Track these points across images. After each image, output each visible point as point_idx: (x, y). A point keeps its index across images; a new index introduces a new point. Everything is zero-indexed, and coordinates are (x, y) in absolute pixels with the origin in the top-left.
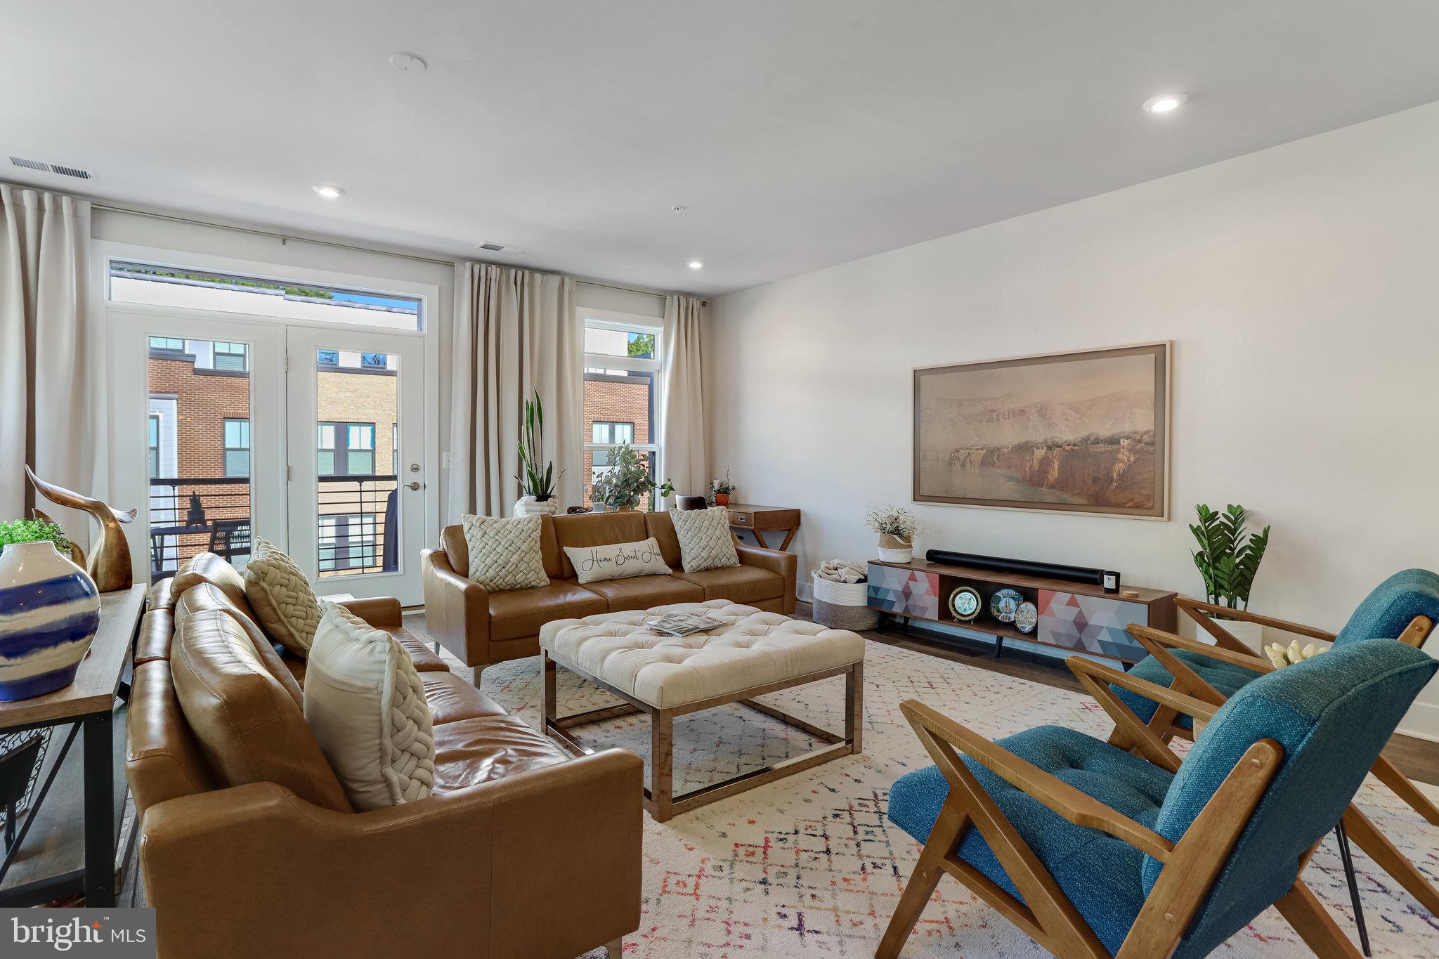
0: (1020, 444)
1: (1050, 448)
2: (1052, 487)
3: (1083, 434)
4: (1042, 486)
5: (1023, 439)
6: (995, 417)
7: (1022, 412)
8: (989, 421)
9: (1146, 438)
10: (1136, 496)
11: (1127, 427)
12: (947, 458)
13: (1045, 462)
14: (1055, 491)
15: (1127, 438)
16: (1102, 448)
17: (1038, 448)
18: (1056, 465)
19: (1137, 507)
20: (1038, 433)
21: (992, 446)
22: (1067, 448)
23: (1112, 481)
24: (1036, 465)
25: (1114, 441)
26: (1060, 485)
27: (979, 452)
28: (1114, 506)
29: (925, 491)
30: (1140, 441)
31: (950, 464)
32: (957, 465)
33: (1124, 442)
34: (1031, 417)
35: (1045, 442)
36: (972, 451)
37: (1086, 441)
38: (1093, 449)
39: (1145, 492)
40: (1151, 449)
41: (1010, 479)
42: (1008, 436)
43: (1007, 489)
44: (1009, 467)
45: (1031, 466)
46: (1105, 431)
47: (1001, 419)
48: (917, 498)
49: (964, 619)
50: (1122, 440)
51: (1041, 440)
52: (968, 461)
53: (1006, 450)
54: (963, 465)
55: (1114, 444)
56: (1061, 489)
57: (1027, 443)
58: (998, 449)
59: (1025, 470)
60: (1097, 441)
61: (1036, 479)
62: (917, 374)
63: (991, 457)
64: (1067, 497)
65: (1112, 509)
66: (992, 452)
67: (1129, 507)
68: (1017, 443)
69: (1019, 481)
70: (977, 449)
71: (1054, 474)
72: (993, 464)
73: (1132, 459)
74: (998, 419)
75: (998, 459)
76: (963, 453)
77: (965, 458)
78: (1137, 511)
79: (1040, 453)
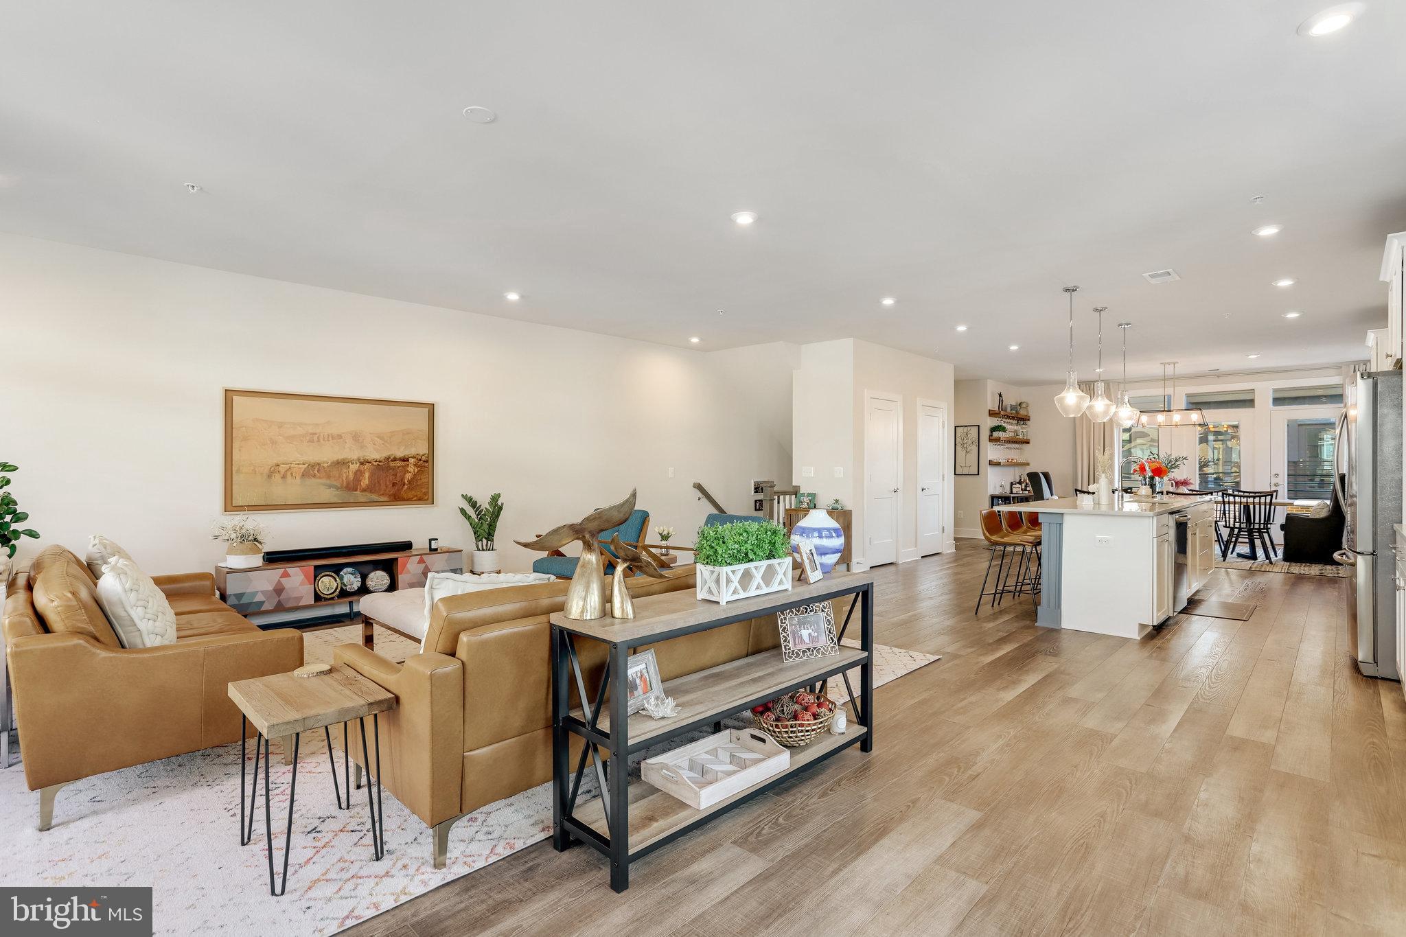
0: (338, 460)
1: (362, 463)
2: (364, 490)
3: (385, 454)
4: (356, 490)
5: (340, 457)
6: (315, 438)
7: (340, 437)
8: (311, 441)
9: (424, 458)
10: (419, 493)
11: (412, 451)
12: (266, 471)
13: (359, 473)
14: (366, 493)
15: (413, 458)
16: (398, 463)
17: (352, 463)
18: (367, 475)
19: (419, 500)
20: (352, 453)
21: (314, 462)
22: (375, 463)
23: (404, 485)
24: (351, 476)
25: (405, 460)
26: (370, 489)
27: (300, 466)
28: (405, 500)
29: (238, 501)
30: (420, 460)
31: (269, 476)
32: (277, 478)
33: (412, 460)
34: (347, 441)
35: (359, 459)
36: (292, 466)
37: (388, 459)
38: (392, 464)
39: (423, 491)
40: (426, 464)
41: (330, 486)
42: (327, 454)
43: (328, 495)
44: (329, 477)
45: (347, 477)
46: (400, 453)
47: (322, 441)
48: (229, 508)
49: (328, 597)
50: (410, 459)
51: (355, 458)
52: (289, 473)
53: (325, 465)
54: (284, 477)
55: (404, 461)
56: (371, 492)
57: (344, 459)
58: (319, 464)
59: (343, 480)
60: (395, 460)
61: (352, 486)
62: (229, 394)
63: (312, 470)
64: (375, 497)
65: (402, 503)
66: (313, 466)
67: (415, 500)
68: (335, 459)
69: (337, 488)
70: (298, 464)
71: (365, 481)
72: (314, 476)
73: (416, 470)
74: (319, 441)
75: (318, 471)
76: (283, 468)
77: (286, 471)
78: (418, 502)
79: (354, 467)
